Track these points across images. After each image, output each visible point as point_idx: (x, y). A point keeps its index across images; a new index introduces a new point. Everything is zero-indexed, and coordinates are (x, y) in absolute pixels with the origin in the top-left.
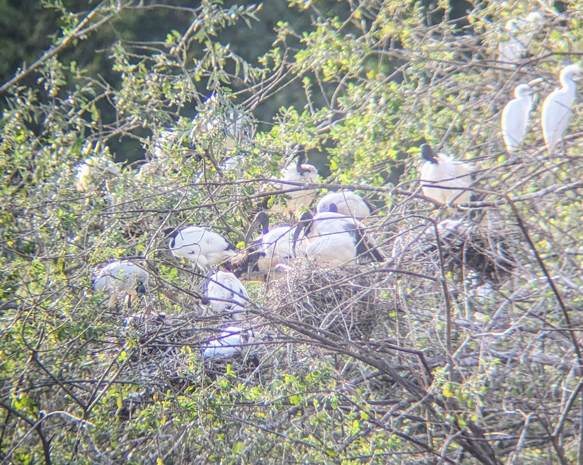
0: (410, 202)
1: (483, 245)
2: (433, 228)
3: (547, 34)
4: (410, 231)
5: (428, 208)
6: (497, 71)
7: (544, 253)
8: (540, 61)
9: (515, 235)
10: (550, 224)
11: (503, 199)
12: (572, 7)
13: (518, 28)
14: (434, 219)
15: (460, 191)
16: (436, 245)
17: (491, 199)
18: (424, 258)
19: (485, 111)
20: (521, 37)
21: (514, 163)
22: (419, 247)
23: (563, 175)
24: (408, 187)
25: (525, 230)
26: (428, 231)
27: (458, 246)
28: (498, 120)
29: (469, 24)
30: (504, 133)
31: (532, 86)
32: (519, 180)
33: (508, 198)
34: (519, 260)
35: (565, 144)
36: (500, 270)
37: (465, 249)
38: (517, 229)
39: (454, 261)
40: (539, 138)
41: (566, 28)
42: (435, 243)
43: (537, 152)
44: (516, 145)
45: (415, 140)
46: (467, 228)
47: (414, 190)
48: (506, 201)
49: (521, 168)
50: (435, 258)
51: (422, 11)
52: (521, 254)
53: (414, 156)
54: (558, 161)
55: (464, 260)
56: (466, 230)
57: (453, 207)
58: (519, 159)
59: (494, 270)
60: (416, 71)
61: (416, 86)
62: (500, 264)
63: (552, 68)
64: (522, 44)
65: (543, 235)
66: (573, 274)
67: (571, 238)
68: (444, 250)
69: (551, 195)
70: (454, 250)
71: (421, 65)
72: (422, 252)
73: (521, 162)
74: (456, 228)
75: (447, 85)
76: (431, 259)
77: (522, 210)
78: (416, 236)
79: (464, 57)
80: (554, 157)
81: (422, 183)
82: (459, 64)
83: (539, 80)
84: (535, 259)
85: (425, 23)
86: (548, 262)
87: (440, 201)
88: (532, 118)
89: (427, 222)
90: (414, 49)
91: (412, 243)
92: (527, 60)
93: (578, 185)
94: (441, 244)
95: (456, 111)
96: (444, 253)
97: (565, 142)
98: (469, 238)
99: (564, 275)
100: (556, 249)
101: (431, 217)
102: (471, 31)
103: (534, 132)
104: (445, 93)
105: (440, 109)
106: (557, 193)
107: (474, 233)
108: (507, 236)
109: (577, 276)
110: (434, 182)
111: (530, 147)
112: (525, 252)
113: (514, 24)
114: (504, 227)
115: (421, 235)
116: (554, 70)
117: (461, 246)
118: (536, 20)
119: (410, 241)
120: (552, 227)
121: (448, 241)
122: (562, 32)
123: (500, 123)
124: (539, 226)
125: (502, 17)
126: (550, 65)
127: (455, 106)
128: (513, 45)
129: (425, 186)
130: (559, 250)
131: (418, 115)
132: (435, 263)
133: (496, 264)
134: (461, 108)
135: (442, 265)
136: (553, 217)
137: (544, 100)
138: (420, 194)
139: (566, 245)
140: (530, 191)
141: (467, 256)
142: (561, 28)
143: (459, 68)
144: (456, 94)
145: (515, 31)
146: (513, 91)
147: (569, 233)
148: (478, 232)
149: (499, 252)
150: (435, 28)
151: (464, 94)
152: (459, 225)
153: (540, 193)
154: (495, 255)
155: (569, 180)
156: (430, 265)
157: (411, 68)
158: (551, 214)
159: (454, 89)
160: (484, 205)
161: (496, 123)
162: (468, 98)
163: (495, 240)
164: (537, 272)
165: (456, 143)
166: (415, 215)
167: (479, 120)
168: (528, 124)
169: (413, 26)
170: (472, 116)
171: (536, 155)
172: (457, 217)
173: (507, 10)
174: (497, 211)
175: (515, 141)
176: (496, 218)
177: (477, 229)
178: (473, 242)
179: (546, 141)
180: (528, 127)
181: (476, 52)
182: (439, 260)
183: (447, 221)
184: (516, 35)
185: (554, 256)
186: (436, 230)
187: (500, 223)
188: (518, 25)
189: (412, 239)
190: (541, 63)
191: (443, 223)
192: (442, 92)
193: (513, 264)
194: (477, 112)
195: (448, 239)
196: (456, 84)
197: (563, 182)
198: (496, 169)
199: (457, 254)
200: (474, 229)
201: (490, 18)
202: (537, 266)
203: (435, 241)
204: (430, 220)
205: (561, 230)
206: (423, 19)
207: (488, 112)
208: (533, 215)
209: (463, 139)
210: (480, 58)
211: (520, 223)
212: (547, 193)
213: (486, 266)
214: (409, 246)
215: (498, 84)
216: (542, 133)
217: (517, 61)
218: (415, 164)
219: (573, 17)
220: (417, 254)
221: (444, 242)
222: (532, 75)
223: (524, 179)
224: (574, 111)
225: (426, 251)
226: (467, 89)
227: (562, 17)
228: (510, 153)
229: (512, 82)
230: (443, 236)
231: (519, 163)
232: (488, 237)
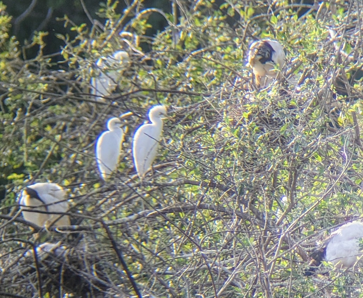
0: (9, 226)
1: (79, 267)
2: (32, 251)
3: (136, 73)
4: (10, 255)
5: (27, 232)
6: (91, 104)
7: (136, 273)
8: (130, 96)
9: (109, 257)
10: (142, 246)
11: (99, 223)
12: (157, 49)
13: (108, 65)
14: (33, 242)
15: (58, 216)
16: (35, 267)
17: (88, 223)
18: (22, 280)
19: (81, 140)
20: (111, 73)
21: (109, 190)
22: (18, 269)
23: (154, 201)
24: (9, 212)
25: (118, 252)
26: (27, 254)
27: (56, 268)
28: (93, 150)
29: (64, 59)
30: (99, 162)
31: (122, 120)
32: (114, 206)
33: (102, 222)
34: (113, 280)
35: (154, 173)
36: (95, 290)
37: (63, 271)
38: (111, 251)
39: (51, 282)
40: (132, 166)
41: (152, 67)
42: (34, 266)
43: (129, 180)
44: (110, 173)
45: (15, 167)
46: (65, 250)
47: (14, 214)
48: (101, 225)
49: (115, 194)
50: (34, 280)
51: (18, 46)
52: (114, 275)
53: (15, 182)
54: (149, 189)
55: (61, 281)
56: (64, 253)
57: (52, 230)
58: (113, 186)
59: (89, 291)
60: (14, 102)
61: (15, 115)
62: (96, 284)
63: (141, 103)
64: (113, 79)
65: (135, 257)
66: (162, 292)
67: (161, 259)
68: (42, 272)
69: (142, 219)
70: (53, 272)
71: (19, 96)
72: (21, 274)
73: (115, 189)
74: (54, 250)
75: (44, 115)
76: (30, 281)
77: (116, 233)
78: (16, 258)
79: (59, 90)
80: (145, 185)
81: (22, 208)
82: (55, 96)
83: (130, 113)
84: (128, 279)
85: (21, 57)
86: (139, 281)
87: (38, 224)
88: (123, 148)
89: (26, 246)
90: (12, 81)
91: (12, 266)
92: (118, 95)
93: (166, 210)
94: (39, 266)
95: (53, 140)
96: (42, 275)
97: (154, 171)
98: (66, 260)
99: (153, 293)
100: (147, 270)
101: (30, 240)
102: (65, 66)
103: (127, 161)
104: (43, 123)
105: (38, 138)
106: (148, 218)
107: (71, 255)
108: (102, 258)
109: (165, 295)
110: (33, 207)
111: (123, 175)
112: (118, 272)
113: (104, 61)
114: (99, 249)
115: (20, 258)
116: (144, 105)
117: (59, 268)
118: (124, 59)
119: (10, 264)
120: (143, 249)
121: (47, 264)
122: (148, 70)
123: (95, 152)
124: (132, 248)
125: (93, 54)
126: (139, 100)
127: (53, 135)
128: (104, 80)
129: (24, 210)
130: (149, 270)
131: (17, 143)
132: (34, 285)
133: (92, 284)
134: (58, 137)
135: (41, 286)
136: (145, 240)
137: (134, 133)
138: (20, 218)
139: (156, 266)
140: (124, 216)
141: (64, 277)
142: (147, 67)
143: (54, 100)
144: (52, 125)
145: (105, 67)
146: (106, 124)
147: (159, 254)
148: (75, 254)
149: (94, 273)
150: (31, 62)
151: (61, 124)
152: (57, 248)
153: (133, 217)
154: (90, 276)
155: (159, 206)
156: (29, 287)
157: (9, 99)
158: (143, 238)
159: (51, 119)
160: (81, 229)
161: (91, 153)
162: (65, 128)
163: (91, 262)
164: (130, 291)
165: (54, 170)
166: (15, 238)
167: (75, 149)
168: (120, 154)
169: (8, 59)
170: (69, 145)
171: (128, 183)
172: (55, 241)
173: (97, 49)
174: (93, 235)
175: (109, 169)
176: (92, 240)
177: (74, 251)
178: (70, 264)
179: (137, 170)
180: (121, 157)
181: (71, 86)
182: (38, 282)
183: (46, 244)
184: (106, 71)
185: (144, 276)
186: (35, 252)
187: (95, 246)
188: (108, 62)
189: (11, 262)
190: (131, 98)
191: (41, 246)
192: (39, 123)
193: (107, 285)
194: (73, 142)
195: (46, 261)
196: (53, 115)
197: (154, 208)
198: (91, 195)
199: (55, 276)
200: (71, 252)
201: (82, 55)
202: (129, 286)
203: (34, 264)
204: (30, 243)
205: (152, 252)
206: (19, 53)
207: (84, 142)
208: (127, 239)
209: (61, 166)
210: (74, 91)
211: (114, 245)
212: (139, 217)
213: (82, 286)
214: (8, 269)
215: (92, 116)
216: (133, 162)
217: (108, 95)
218: (15, 190)
219: (158, 57)
220: (16, 276)
221: (43, 264)
222: (123, 109)
223: (118, 205)
224: (161, 143)
225: (25, 274)
226: (63, 120)
227: (147, 57)
228: (105, 180)
229: (105, 115)
230: (42, 259)
231: (113, 190)
232: (85, 259)
